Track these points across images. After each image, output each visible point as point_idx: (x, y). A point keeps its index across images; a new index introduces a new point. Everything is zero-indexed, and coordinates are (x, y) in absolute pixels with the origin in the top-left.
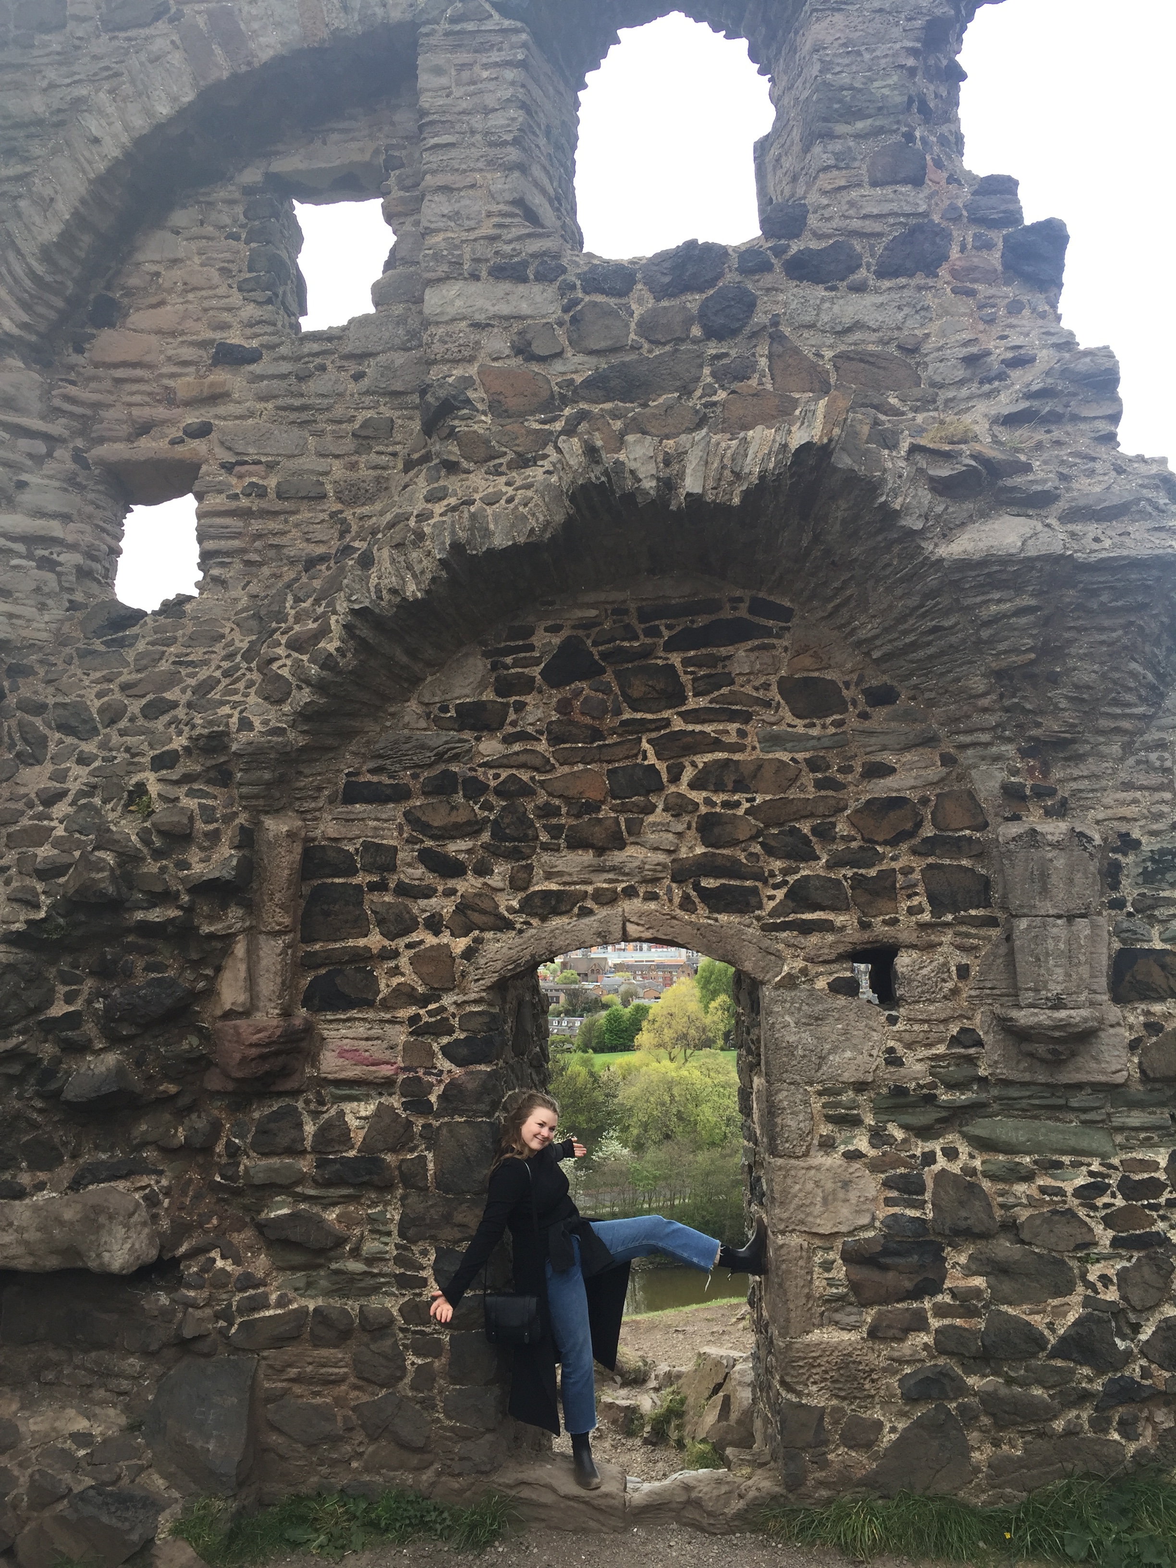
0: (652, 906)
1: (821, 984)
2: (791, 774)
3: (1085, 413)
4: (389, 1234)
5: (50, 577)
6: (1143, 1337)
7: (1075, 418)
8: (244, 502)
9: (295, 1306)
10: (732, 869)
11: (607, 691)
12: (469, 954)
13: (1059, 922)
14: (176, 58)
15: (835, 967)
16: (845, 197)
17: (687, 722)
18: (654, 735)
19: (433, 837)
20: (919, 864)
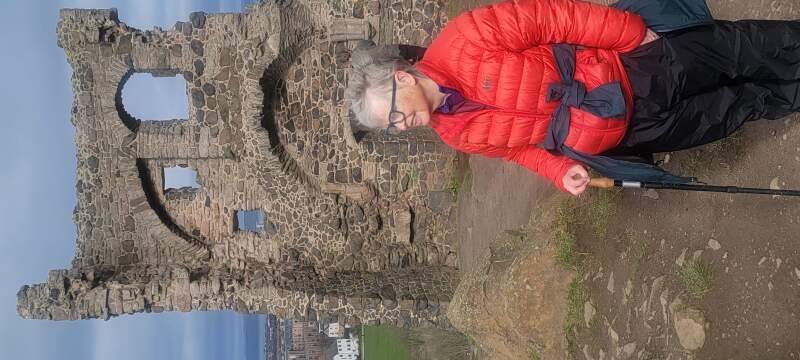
2: (315, 81)
4: (406, 165)
9: (419, 184)
10: (335, 94)
11: (296, 119)
12: (351, 149)
14: (143, 214)
17: (303, 102)
18: (306, 109)
19: (326, 156)
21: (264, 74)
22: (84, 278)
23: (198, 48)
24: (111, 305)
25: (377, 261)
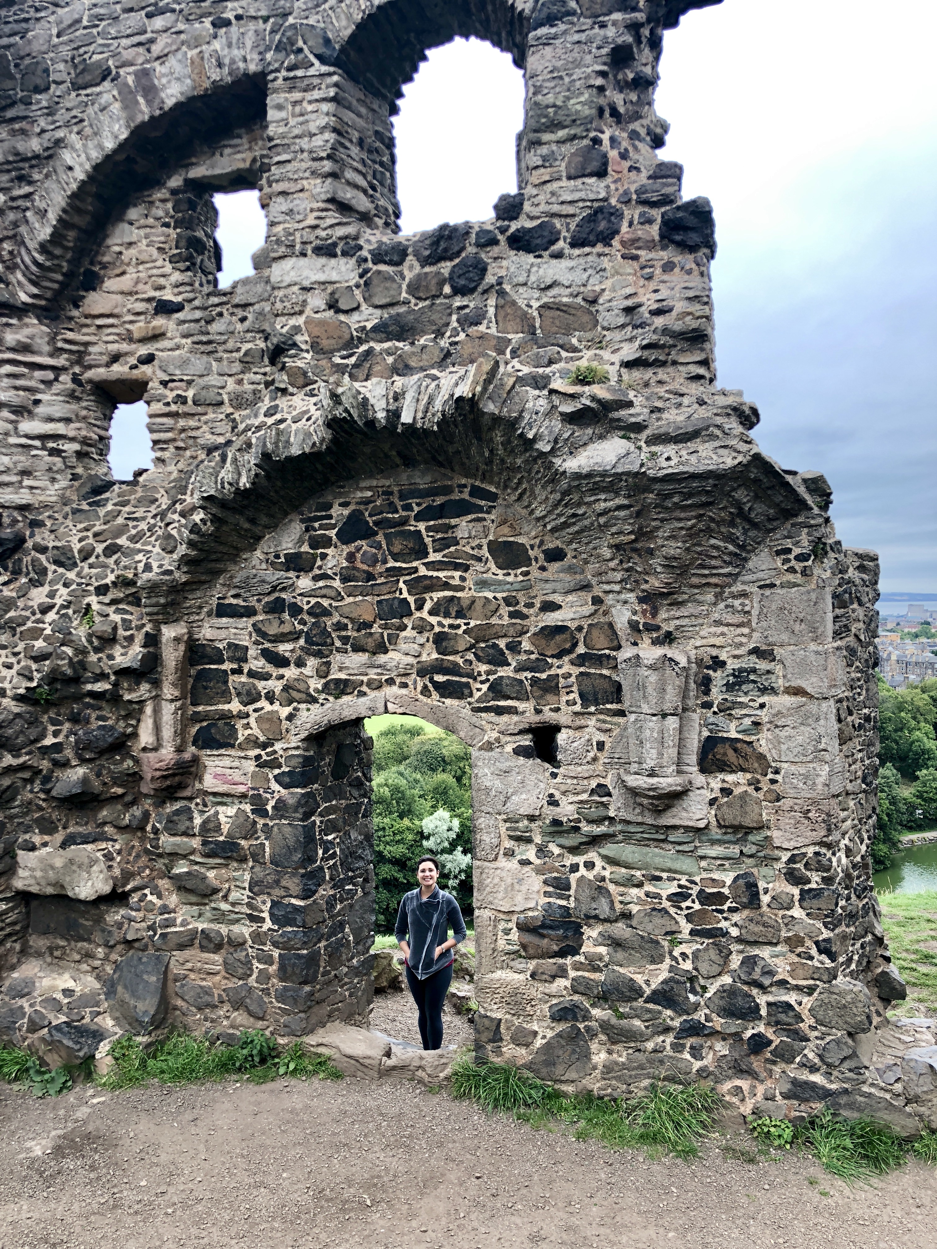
0: (404, 691)
1: (509, 748)
2: (493, 607)
3: (682, 360)
4: (244, 889)
5: (57, 460)
6: (708, 995)
7: (675, 363)
8: (173, 408)
9: (190, 927)
10: (454, 670)
11: (379, 547)
12: (290, 717)
13: (654, 718)
14: (116, 107)
15: (518, 738)
16: (549, 187)
17: (428, 570)
18: (408, 578)
19: (270, 641)
20: (576, 671)
23: (596, 228)
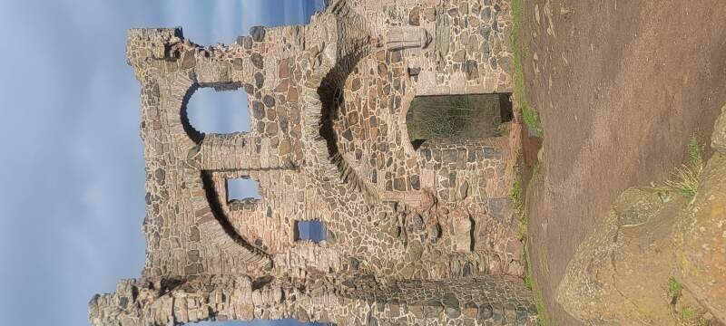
1: (415, 84)
2: (372, 90)
4: (465, 172)
6: (484, 22)
9: (479, 191)
10: (392, 102)
11: (354, 128)
14: (207, 224)
15: (412, 81)
17: (361, 111)
18: (363, 118)
19: (384, 164)
20: (391, 63)
21: (322, 83)
22: (151, 287)
23: (258, 61)
24: (176, 313)
25: (438, 270)
